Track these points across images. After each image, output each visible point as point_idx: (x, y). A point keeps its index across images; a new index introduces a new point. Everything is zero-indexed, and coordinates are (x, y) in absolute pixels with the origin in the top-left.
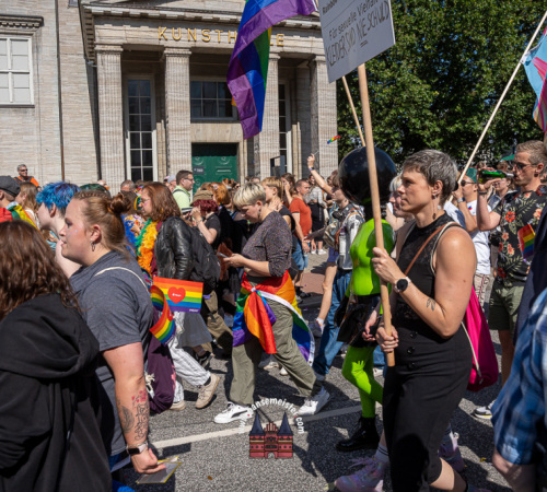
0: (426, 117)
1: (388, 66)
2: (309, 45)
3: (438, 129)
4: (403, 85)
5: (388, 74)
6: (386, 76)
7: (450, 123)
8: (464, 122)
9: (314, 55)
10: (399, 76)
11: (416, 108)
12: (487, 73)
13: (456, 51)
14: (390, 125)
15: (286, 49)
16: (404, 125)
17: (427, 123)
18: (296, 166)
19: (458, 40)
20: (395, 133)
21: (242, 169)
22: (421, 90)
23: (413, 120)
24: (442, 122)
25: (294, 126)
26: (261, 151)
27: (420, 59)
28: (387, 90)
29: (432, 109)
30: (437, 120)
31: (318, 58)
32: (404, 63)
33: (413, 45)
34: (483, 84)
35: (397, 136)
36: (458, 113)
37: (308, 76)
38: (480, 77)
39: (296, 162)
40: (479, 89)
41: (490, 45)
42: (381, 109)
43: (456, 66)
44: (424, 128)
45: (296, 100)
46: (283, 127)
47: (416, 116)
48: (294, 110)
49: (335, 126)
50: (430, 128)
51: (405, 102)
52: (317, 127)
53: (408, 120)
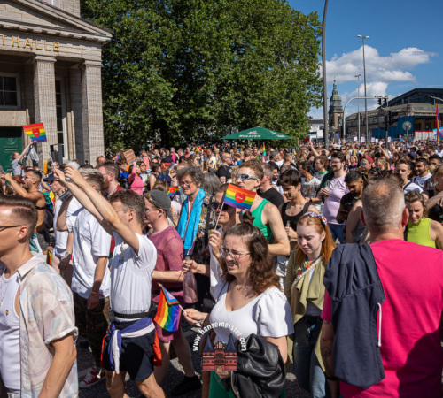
0: (169, 107)
1: (140, 68)
2: (79, 52)
3: (177, 116)
4: (152, 83)
5: (140, 74)
6: (138, 76)
7: (186, 112)
8: (196, 112)
9: (84, 60)
10: (149, 76)
11: (162, 100)
12: (211, 77)
13: (189, 60)
14: (143, 111)
15: (61, 54)
16: (153, 112)
17: (169, 112)
18: (71, 145)
19: (190, 53)
20: (146, 117)
22: (165, 87)
23: (159, 110)
24: (180, 111)
25: (69, 114)
27: (164, 63)
28: (139, 86)
29: (173, 100)
30: (177, 110)
31: (87, 62)
32: (152, 66)
33: (158, 54)
34: (208, 85)
35: (147, 120)
36: (192, 104)
37: (79, 75)
38: (206, 80)
39: (71, 141)
40: (205, 88)
41: (213, 58)
42: (136, 100)
43: (190, 70)
44: (167, 115)
45: (70, 94)
46: (60, 114)
47: (161, 106)
48: (68, 101)
49: (101, 115)
50: (172, 116)
51: (153, 96)
52: (87, 115)
53: (155, 109)
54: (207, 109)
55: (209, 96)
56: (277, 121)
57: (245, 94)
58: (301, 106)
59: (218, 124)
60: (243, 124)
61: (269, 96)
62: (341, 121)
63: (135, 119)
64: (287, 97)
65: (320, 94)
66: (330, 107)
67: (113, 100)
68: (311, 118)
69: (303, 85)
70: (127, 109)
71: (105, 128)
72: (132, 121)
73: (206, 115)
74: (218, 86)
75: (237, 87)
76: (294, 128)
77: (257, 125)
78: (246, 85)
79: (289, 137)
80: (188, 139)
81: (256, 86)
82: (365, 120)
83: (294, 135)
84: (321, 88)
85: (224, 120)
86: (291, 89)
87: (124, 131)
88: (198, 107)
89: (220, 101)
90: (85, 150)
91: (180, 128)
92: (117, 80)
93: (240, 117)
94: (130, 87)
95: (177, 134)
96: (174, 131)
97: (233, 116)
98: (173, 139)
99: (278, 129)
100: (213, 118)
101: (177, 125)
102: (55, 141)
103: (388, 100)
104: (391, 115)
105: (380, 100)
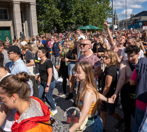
0: (59, 19)
1: (49, 5)
3: (62, 22)
4: (53, 10)
5: (49, 7)
7: (65, 20)
8: (68, 20)
10: (52, 8)
11: (57, 16)
12: (73, 8)
14: (50, 21)
15: (22, 1)
16: (54, 20)
18: (27, 32)
20: (52, 22)
21: (12, 34)
22: (58, 12)
24: (63, 20)
25: (25, 22)
26: (17, 29)
27: (57, 4)
28: (49, 12)
29: (61, 16)
30: (62, 19)
31: (31, 3)
32: (53, 5)
34: (73, 10)
35: (52, 23)
36: (67, 17)
37: (28, 8)
40: (72, 12)
42: (48, 16)
44: (59, 21)
45: (25, 15)
46: (22, 22)
47: (56, 19)
48: (25, 17)
49: (36, 22)
50: (60, 22)
51: (54, 15)
52: (32, 22)
53: (55, 19)
54: (72, 19)
55: (72, 14)
56: (96, 23)
57: (85, 14)
58: (104, 18)
59: (76, 24)
60: (84, 24)
61: (93, 14)
62: (117, 23)
63: (48, 23)
64: (99, 14)
65: (111, 13)
66: (114, 18)
67: (40, 17)
68: (107, 21)
69: (105, 10)
70: (45, 19)
71: (38, 26)
72: (47, 24)
73: (72, 21)
74: (76, 11)
75: (82, 11)
76: (102, 25)
77: (89, 24)
78: (85, 10)
79: (100, 28)
80: (65, 30)
81: (89, 11)
82: (126, 22)
83: (102, 27)
84: (111, 11)
85: (78, 23)
86: (101, 12)
87: (44, 27)
88: (69, 18)
89: (76, 16)
90: (32, 34)
91: (63, 26)
92: (41, 10)
93: (83, 22)
94: (46, 12)
95: (62, 28)
96: (61, 27)
97: (81, 21)
98: (61, 30)
99: (96, 26)
100: (74, 22)
101: (62, 25)
102: (22, 31)
103: (134, 15)
104: (135, 20)
105: (131, 15)
